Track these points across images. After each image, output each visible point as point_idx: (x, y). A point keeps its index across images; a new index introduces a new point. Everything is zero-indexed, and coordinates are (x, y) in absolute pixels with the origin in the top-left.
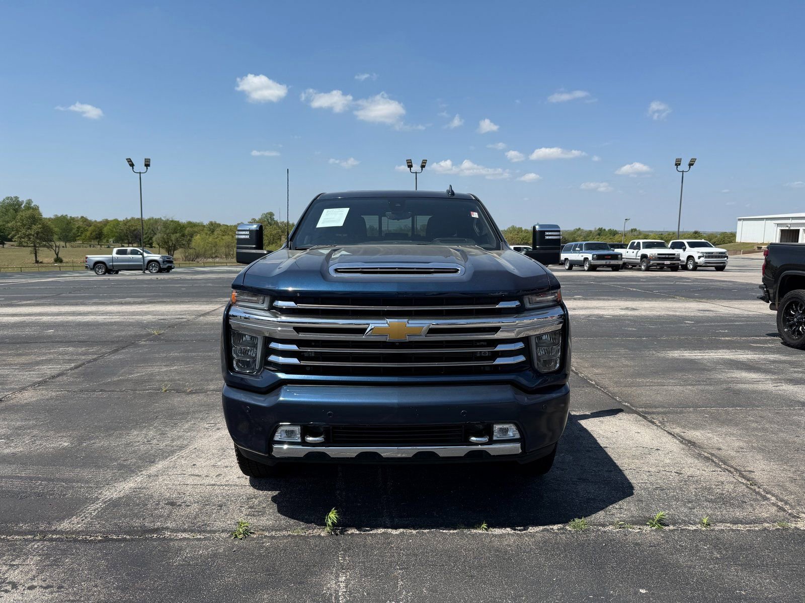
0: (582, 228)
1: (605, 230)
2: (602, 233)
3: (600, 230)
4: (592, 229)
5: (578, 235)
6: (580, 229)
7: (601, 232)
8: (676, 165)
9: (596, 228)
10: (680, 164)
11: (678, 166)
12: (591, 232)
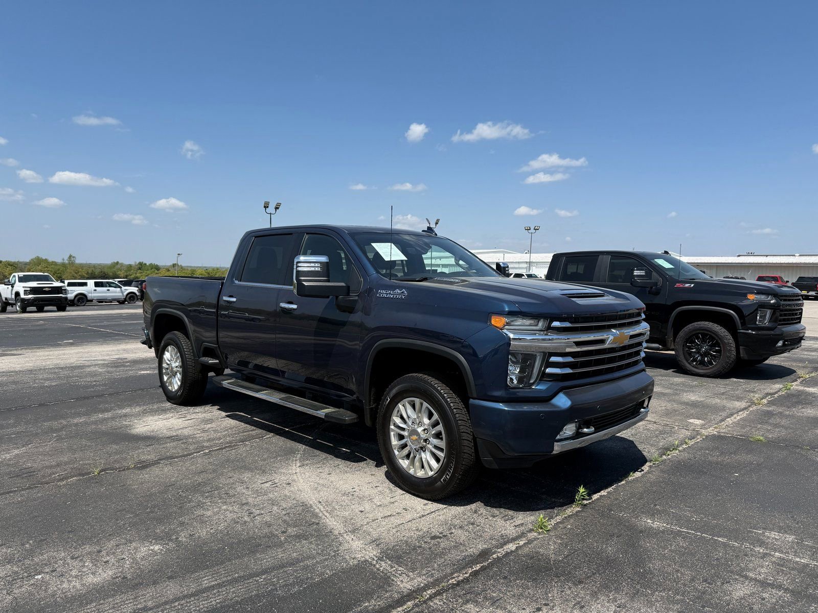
0: (120, 262)
1: (145, 264)
2: (143, 267)
3: (141, 264)
4: (133, 263)
5: (118, 269)
6: (118, 262)
7: (141, 266)
8: (265, 207)
9: (136, 262)
10: (268, 207)
11: (267, 209)
12: (130, 266)
